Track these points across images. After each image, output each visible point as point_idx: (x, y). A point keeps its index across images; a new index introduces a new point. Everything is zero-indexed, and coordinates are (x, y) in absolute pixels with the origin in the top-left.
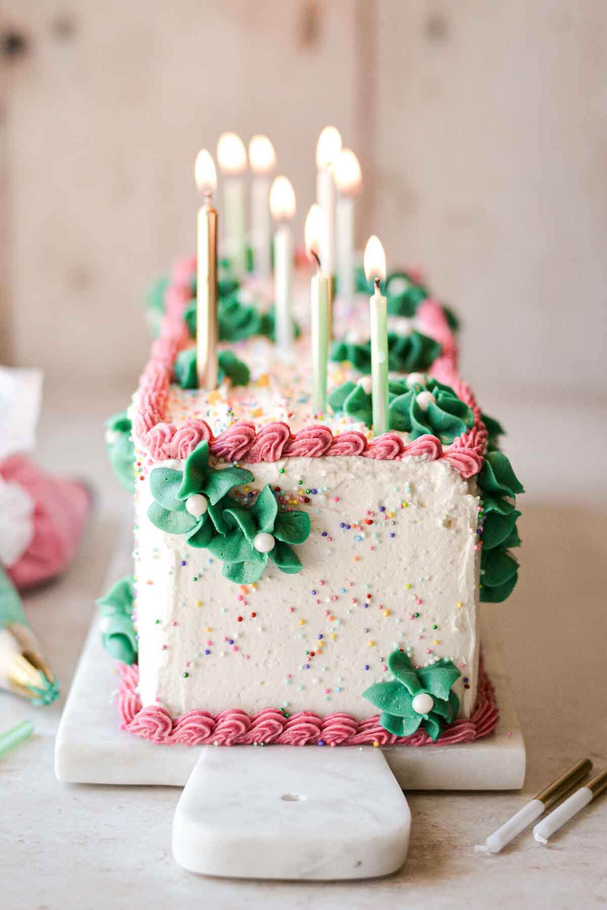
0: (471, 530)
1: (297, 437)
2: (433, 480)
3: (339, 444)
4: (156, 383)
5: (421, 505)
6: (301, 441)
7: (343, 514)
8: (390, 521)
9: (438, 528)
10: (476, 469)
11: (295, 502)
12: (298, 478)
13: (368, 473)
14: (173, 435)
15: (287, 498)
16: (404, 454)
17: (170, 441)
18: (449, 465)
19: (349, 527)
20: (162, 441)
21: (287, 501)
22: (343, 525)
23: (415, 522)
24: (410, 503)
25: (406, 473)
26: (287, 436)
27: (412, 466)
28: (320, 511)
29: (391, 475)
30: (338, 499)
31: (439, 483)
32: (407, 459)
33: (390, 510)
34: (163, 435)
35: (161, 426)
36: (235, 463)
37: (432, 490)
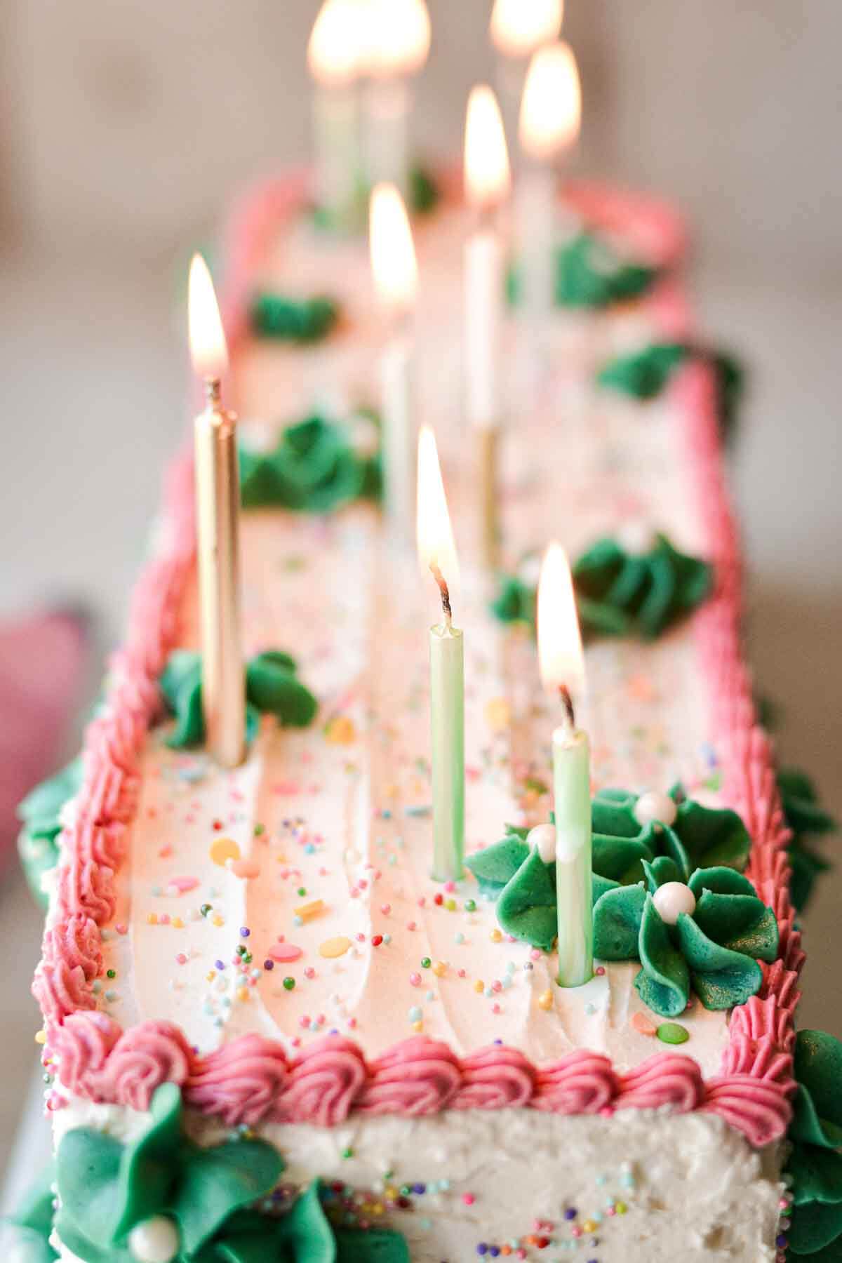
0: (764, 1248)
1: (382, 1076)
2: (684, 1152)
3: (476, 1089)
4: (106, 795)
5: (656, 1205)
6: (391, 1088)
7: (485, 1225)
8: (587, 1238)
9: (692, 1250)
10: (778, 1130)
11: (378, 1209)
12: (383, 1167)
13: (538, 1146)
14: (108, 1052)
15: (360, 1201)
16: (621, 1103)
17: (102, 1066)
18: (719, 1124)
19: (496, 1252)
20: (84, 1065)
21: (359, 1207)
22: (483, 1249)
23: (643, 1238)
24: (632, 1205)
25: (624, 1142)
26: (359, 1076)
27: (638, 1127)
28: (433, 1223)
29: (589, 1148)
30: (471, 1199)
31: (696, 1165)
32: (626, 1115)
33: (589, 1215)
34: (87, 1052)
35: (83, 1020)
36: (244, 1128)
37: (682, 1176)
